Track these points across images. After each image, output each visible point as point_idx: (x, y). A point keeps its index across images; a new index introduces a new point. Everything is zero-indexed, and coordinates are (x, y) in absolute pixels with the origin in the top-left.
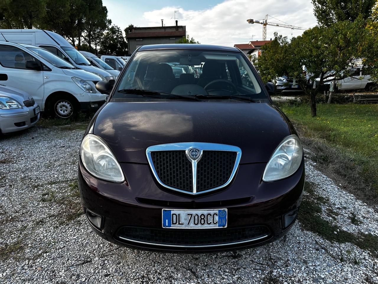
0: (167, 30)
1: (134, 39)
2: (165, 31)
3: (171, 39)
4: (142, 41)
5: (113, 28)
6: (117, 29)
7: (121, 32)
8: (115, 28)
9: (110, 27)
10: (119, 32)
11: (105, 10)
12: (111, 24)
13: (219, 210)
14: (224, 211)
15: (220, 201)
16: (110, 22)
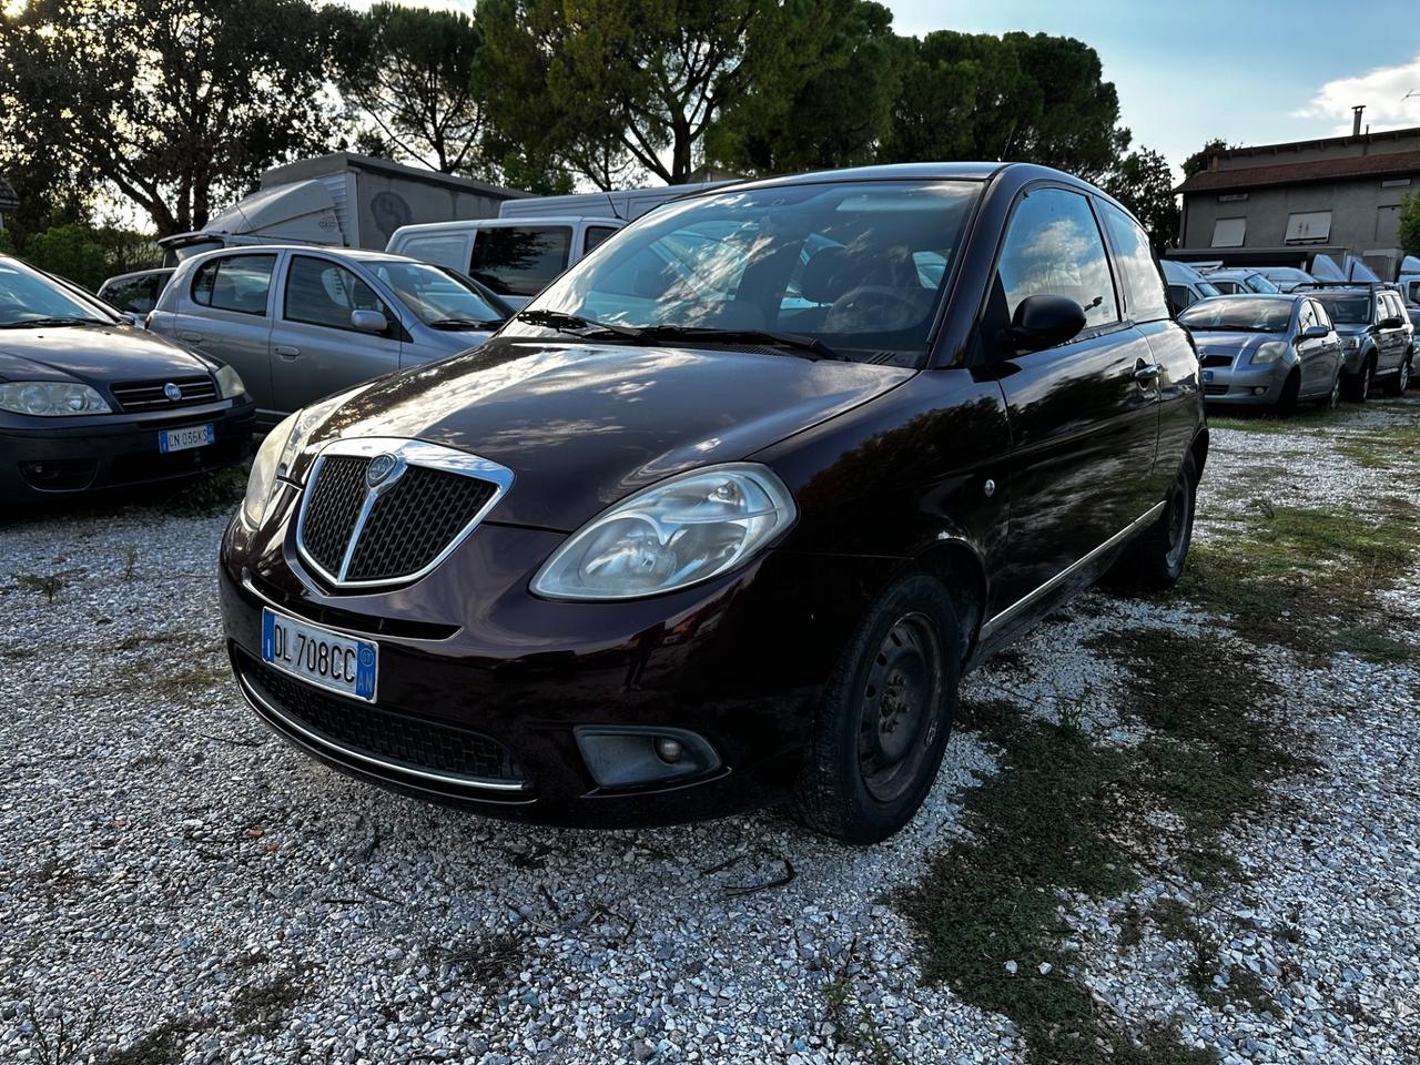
0: (1375, 151)
1: (1214, 195)
2: (1365, 153)
3: (1385, 184)
4: (1247, 200)
5: (1134, 159)
6: (1152, 164)
7: (1167, 172)
8: (1145, 161)
9: (1124, 157)
10: (1161, 172)
11: (1108, 96)
12: (1129, 146)
13: (359, 642)
14: (371, 646)
15: (380, 618)
16: (1125, 138)
